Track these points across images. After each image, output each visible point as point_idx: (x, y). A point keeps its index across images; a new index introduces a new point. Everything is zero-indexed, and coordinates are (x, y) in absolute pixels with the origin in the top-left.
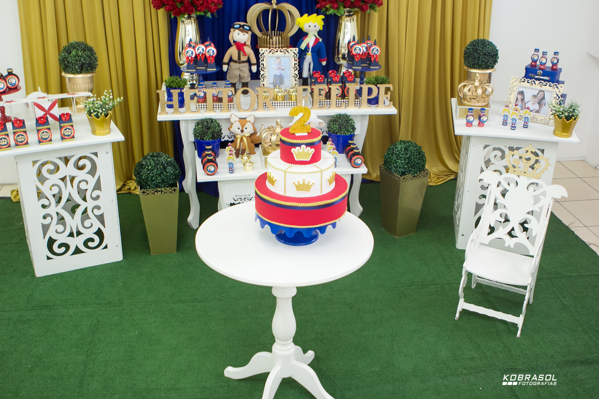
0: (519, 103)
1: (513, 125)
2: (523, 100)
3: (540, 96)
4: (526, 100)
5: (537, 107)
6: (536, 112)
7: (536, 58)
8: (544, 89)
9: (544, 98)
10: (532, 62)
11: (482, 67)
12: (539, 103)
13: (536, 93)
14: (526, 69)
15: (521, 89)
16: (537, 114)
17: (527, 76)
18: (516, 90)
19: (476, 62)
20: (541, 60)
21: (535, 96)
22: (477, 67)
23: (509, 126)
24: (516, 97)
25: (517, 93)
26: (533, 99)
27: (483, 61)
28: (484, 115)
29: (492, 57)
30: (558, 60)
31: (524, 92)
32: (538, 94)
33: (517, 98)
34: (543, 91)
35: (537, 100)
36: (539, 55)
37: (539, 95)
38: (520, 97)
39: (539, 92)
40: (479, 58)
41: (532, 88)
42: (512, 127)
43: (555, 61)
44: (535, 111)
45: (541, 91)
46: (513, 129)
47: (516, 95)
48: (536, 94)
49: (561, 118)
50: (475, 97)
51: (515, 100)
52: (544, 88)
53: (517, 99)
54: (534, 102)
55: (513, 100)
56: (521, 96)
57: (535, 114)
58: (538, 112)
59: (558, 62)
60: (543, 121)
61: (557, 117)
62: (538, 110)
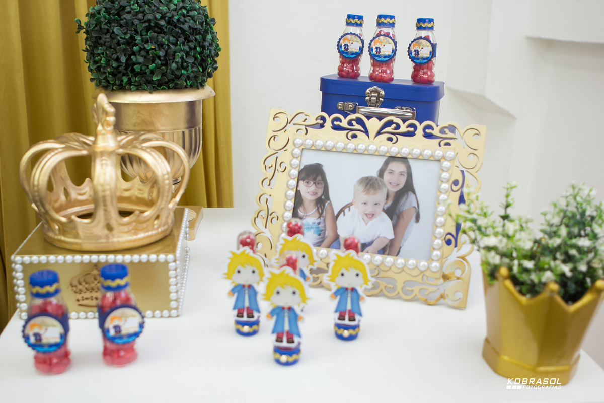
0: (310, 219)
1: (285, 344)
2: (322, 201)
3: (394, 180)
4: (337, 200)
5: (383, 228)
6: (383, 251)
7: (354, 47)
8: (405, 152)
9: (409, 187)
10: (342, 63)
11: (150, 82)
12: (393, 212)
13: (372, 168)
14: (325, 84)
15: (310, 159)
16: (389, 259)
17: (328, 107)
18: (294, 163)
19: (123, 59)
20: (374, 46)
21: (369, 184)
22: (130, 83)
23: (265, 340)
24: (292, 193)
25: (295, 172)
26: (364, 197)
27: (150, 58)
28: (127, 304)
29: (187, 40)
30: (434, 46)
31: (326, 170)
32: (381, 173)
33: (298, 195)
34: (404, 159)
35: (380, 197)
36: (364, 38)
37: (387, 176)
38: (308, 191)
39: (386, 163)
40: (131, 42)
41: (355, 152)
42: (279, 350)
43: (425, 52)
44: (377, 245)
45: (392, 158)
46: (287, 364)
47: (293, 183)
48: (375, 174)
49: (533, 289)
50: (89, 207)
51: (291, 204)
52: (403, 146)
53: (298, 200)
54: (369, 209)
55: (283, 206)
56: (312, 188)
57: (378, 258)
58: (389, 249)
59: (433, 54)
60: (416, 289)
61: (509, 283)
62: (392, 241)
